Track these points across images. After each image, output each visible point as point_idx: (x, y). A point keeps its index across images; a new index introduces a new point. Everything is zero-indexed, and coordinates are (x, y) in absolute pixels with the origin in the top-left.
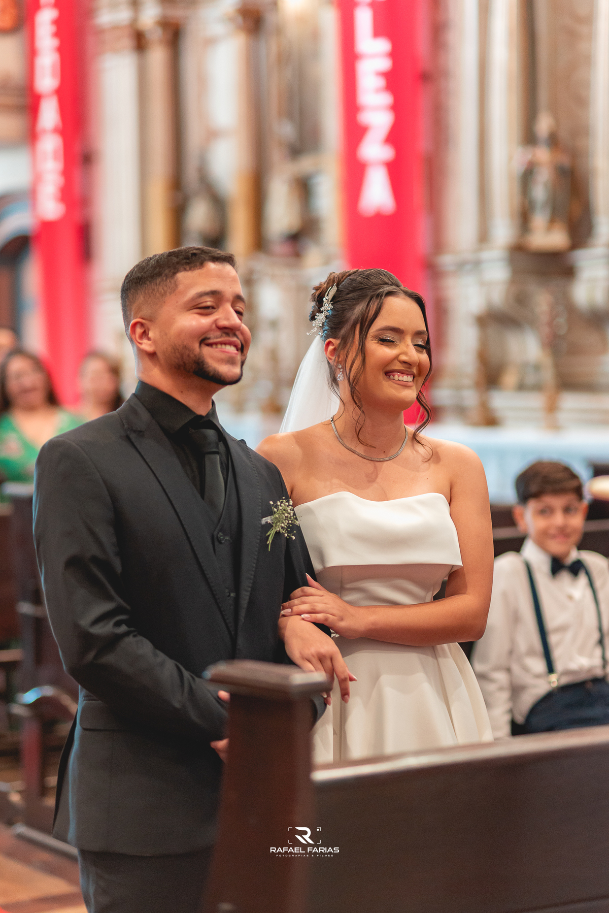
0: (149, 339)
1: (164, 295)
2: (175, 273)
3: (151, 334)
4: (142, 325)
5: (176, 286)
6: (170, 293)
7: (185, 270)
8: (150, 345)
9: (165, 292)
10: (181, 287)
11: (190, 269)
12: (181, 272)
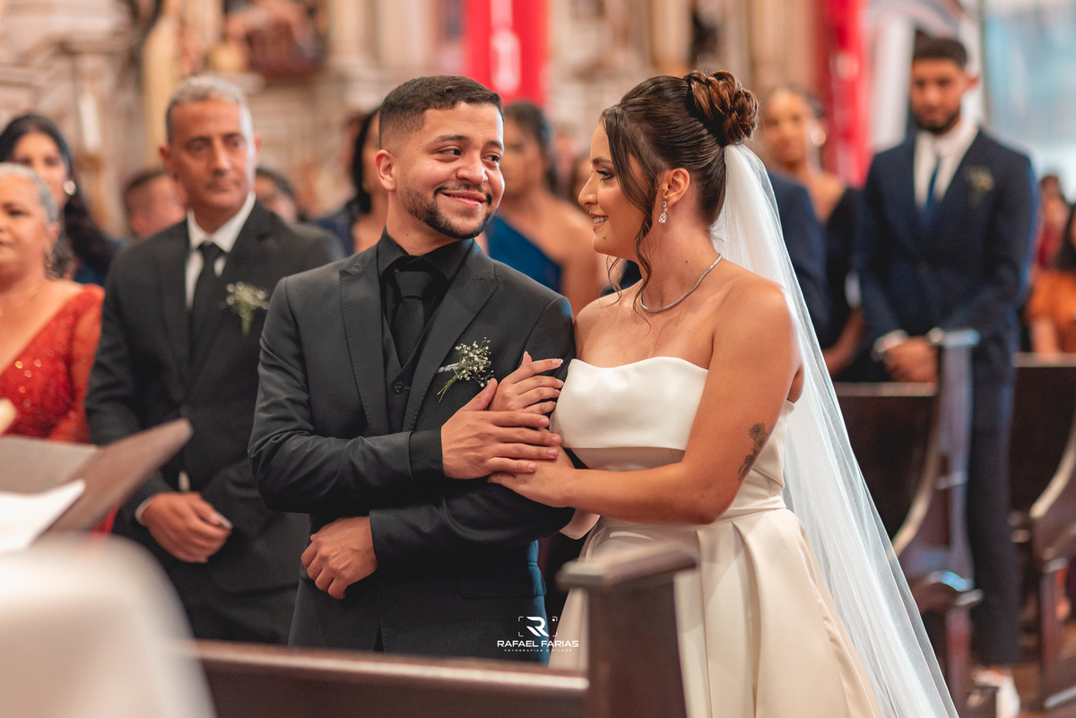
0: (391, 175)
1: (410, 131)
2: (424, 109)
3: (394, 170)
4: (388, 158)
5: (423, 123)
6: (416, 130)
7: (435, 107)
8: (391, 182)
9: (412, 127)
10: (427, 127)
11: (440, 108)
12: (431, 108)
